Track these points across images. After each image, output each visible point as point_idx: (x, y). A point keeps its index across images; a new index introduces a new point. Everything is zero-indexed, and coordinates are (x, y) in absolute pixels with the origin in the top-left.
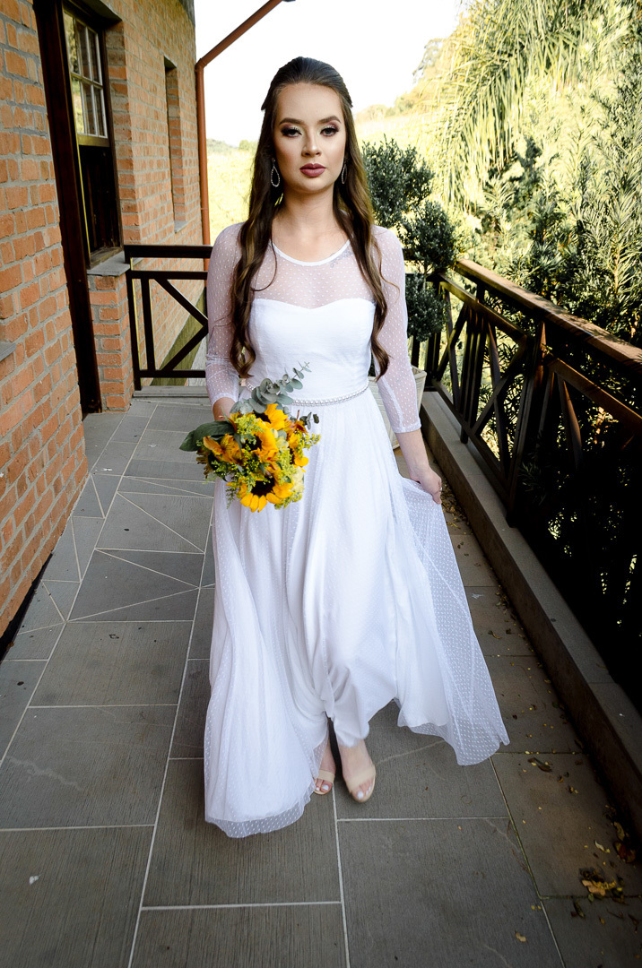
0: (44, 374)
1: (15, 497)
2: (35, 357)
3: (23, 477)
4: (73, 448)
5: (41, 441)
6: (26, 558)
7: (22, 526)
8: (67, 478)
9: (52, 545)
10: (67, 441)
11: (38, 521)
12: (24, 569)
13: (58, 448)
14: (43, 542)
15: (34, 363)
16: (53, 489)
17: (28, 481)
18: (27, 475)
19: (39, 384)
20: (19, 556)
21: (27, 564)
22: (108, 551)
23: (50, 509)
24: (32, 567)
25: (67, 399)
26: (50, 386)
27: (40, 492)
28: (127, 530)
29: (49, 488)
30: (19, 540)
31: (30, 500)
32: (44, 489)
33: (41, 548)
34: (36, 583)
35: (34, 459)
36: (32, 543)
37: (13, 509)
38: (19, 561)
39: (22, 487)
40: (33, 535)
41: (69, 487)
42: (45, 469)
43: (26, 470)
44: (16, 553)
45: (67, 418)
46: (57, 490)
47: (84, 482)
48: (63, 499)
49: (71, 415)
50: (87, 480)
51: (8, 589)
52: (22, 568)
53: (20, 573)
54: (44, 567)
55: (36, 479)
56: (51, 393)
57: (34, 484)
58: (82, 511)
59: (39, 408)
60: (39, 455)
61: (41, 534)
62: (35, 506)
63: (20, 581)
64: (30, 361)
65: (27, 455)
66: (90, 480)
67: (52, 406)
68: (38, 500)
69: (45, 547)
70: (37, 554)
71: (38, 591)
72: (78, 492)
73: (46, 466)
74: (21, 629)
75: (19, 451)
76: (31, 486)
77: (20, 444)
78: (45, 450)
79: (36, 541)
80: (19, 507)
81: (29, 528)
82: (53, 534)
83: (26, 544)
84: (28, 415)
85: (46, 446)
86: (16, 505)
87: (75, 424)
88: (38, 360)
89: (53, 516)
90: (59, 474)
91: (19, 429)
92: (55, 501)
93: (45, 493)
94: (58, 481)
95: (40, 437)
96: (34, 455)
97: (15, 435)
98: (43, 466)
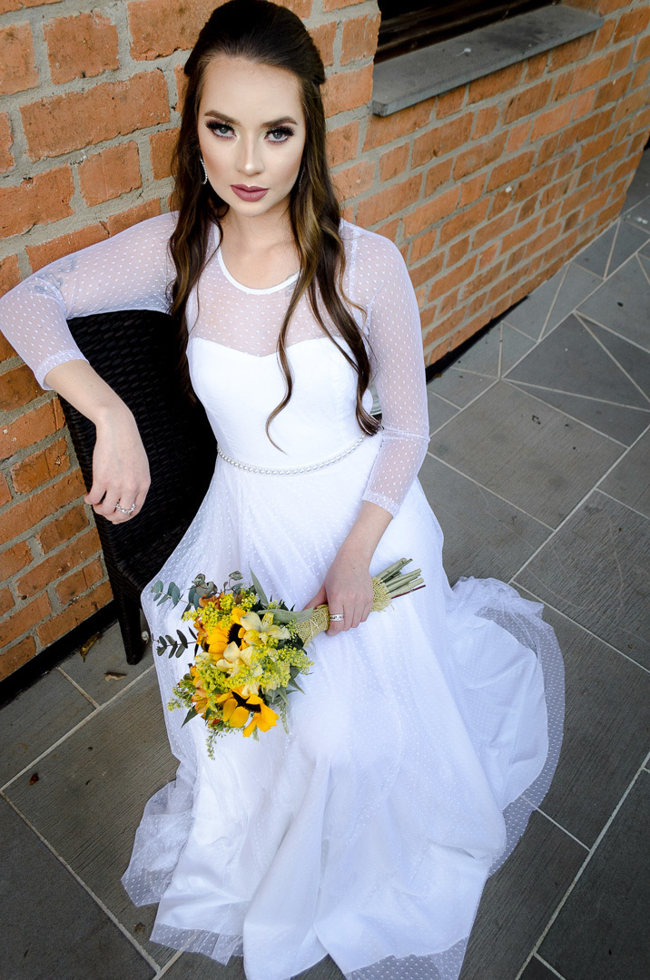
0: (624, 72)
1: (513, 219)
2: (623, 44)
3: (534, 200)
4: (614, 180)
5: (577, 161)
6: (495, 292)
7: (507, 255)
8: (586, 215)
9: (531, 287)
10: (611, 169)
11: (528, 255)
12: (488, 303)
13: (594, 174)
14: (522, 281)
15: (618, 54)
16: (563, 223)
17: (537, 205)
18: (540, 198)
19: (611, 84)
20: (488, 288)
21: (493, 299)
22: (586, 321)
23: (549, 246)
24: (498, 304)
25: (638, 114)
26: (623, 91)
27: (547, 221)
28: (620, 305)
29: (560, 220)
30: (497, 269)
31: (531, 228)
32: (553, 220)
33: (518, 286)
34: (494, 322)
35: (558, 181)
36: (509, 279)
37: (504, 234)
38: (485, 294)
39: (527, 210)
40: (514, 269)
41: (586, 227)
42: (566, 196)
43: (541, 192)
44: (486, 284)
45: (626, 139)
46: (569, 224)
47: (607, 226)
48: (571, 239)
49: (632, 138)
50: (612, 225)
51: (461, 319)
52: (485, 302)
53: (481, 306)
54: (512, 308)
55: (549, 206)
56: (620, 101)
57: (544, 211)
58: (585, 261)
59: (596, 116)
60: (566, 177)
61: (526, 271)
62: (533, 237)
63: (478, 314)
64: (613, 48)
65: (551, 172)
66: (615, 226)
67: (613, 119)
68: (540, 230)
69: (523, 286)
70: (511, 292)
71: (493, 331)
72: (593, 236)
73: (570, 193)
74: (456, 363)
75: (543, 166)
76: (539, 212)
77: (549, 156)
78: (577, 173)
79: (515, 277)
80: (513, 233)
81: (514, 259)
82: (537, 276)
83: (503, 276)
84: (576, 123)
85: (579, 170)
86: (512, 229)
87: (633, 149)
88: (625, 51)
89: (548, 256)
90: (581, 208)
91: (557, 137)
92: (561, 237)
93: (552, 225)
94: (574, 216)
95: (578, 155)
96: (561, 174)
97: (547, 145)
98: (565, 192)
